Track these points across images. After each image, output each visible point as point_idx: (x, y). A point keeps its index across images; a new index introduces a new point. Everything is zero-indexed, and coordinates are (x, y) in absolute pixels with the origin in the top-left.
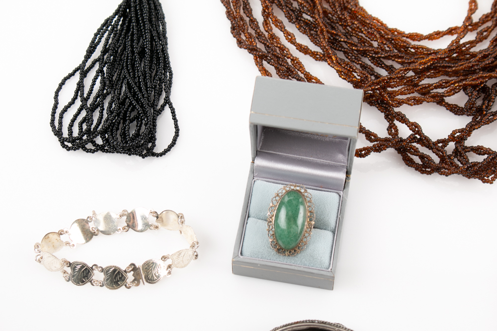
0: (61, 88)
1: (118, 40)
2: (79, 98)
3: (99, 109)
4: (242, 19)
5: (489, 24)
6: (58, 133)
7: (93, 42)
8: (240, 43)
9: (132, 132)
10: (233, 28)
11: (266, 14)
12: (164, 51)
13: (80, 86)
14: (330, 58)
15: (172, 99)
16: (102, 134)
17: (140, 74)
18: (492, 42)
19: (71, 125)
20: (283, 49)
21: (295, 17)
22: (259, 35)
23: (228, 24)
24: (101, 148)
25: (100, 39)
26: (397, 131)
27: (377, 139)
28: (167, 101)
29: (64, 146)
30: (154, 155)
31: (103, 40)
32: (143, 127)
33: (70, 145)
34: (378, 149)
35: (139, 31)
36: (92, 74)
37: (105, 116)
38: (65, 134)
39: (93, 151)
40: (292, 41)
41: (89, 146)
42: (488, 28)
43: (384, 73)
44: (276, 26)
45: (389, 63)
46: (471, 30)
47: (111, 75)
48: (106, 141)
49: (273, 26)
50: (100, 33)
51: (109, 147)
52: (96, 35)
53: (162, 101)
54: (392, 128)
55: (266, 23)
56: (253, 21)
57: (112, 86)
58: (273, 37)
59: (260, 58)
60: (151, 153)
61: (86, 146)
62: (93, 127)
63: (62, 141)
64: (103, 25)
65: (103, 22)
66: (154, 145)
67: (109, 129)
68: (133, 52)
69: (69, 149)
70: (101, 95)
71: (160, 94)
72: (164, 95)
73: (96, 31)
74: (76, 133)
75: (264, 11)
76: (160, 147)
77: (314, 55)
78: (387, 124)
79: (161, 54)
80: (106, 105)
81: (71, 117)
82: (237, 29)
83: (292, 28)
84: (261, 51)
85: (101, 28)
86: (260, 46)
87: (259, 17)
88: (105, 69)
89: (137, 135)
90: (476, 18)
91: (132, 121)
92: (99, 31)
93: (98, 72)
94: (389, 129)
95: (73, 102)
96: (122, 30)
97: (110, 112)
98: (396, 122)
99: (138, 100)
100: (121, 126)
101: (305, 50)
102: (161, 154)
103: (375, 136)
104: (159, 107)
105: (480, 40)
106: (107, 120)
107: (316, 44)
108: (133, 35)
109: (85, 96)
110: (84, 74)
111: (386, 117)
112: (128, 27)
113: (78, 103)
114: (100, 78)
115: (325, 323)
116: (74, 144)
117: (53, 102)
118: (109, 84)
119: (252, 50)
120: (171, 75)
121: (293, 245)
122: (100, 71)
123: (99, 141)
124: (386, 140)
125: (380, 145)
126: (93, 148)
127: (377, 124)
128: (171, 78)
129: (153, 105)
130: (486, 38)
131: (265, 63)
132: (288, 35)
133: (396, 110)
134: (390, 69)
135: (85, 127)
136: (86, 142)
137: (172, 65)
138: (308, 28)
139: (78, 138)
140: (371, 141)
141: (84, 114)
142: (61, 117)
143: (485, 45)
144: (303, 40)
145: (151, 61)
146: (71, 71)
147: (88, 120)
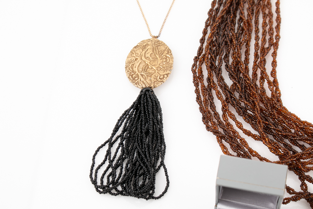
0: (97, 154)
1: (132, 125)
2: (108, 161)
3: (120, 168)
4: (209, 112)
6: (94, 182)
7: (117, 125)
8: (208, 128)
9: (141, 183)
10: (204, 118)
11: (225, 109)
12: (161, 131)
13: (109, 153)
14: (265, 139)
15: (165, 162)
16: (122, 184)
17: (146, 146)
19: (102, 178)
20: (235, 132)
21: (243, 112)
22: (220, 123)
23: (200, 115)
24: (121, 193)
25: (122, 123)
26: (306, 187)
27: (294, 192)
28: (162, 164)
29: (98, 191)
30: (153, 198)
31: (123, 124)
32: (147, 180)
33: (101, 190)
34: (295, 199)
35: (146, 119)
36: (116, 145)
37: (124, 172)
38: (99, 183)
39: (116, 195)
40: (240, 127)
41: (114, 191)
43: (298, 150)
44: (231, 118)
45: (301, 143)
47: (127, 145)
48: (124, 188)
49: (228, 117)
50: (121, 120)
51: (125, 192)
52: (119, 121)
53: (159, 164)
54: (303, 185)
55: (224, 115)
56: (216, 114)
57: (128, 154)
58: (228, 124)
59: (220, 138)
60: (151, 197)
61: (111, 191)
62: (116, 179)
63: (97, 188)
64: (124, 114)
65: (123, 112)
66: (153, 192)
67: (126, 181)
68: (141, 132)
69: (101, 193)
70: (122, 159)
71: (158, 159)
72: (160, 160)
73: (119, 118)
74: (105, 183)
75: (223, 108)
76: (157, 193)
77: (254, 137)
78: (301, 183)
79: (159, 134)
80: (124, 166)
81: (103, 172)
82: (206, 119)
83: (240, 119)
84: (221, 133)
85: (122, 117)
86: (221, 130)
87: (220, 113)
88: (124, 142)
89: (143, 185)
91: (140, 176)
92: (121, 118)
93: (119, 144)
94: (302, 186)
95: (104, 163)
96: (135, 118)
97: (127, 170)
98: (306, 182)
99: (144, 163)
100: (133, 179)
101: (248, 133)
102: (158, 198)
103: (293, 190)
104: (157, 167)
106: (125, 175)
107: (255, 129)
108: (142, 121)
109: (112, 159)
110: (111, 145)
111: (300, 178)
112: (139, 116)
113: (107, 163)
114: (121, 148)
116: (104, 189)
117: (92, 162)
118: (127, 152)
119: (216, 133)
120: (165, 147)
122: (121, 144)
123: (120, 188)
124: (300, 193)
125: (296, 197)
126: (116, 192)
127: (294, 182)
128: (165, 149)
129: (154, 166)
131: (223, 141)
132: (238, 123)
133: (306, 174)
134: (302, 147)
135: (111, 179)
136: (112, 189)
137: (165, 141)
138: (250, 119)
139: (107, 186)
140: (290, 193)
141: (110, 170)
142: (96, 172)
144: (248, 127)
145: (153, 138)
146: (103, 143)
147: (113, 174)
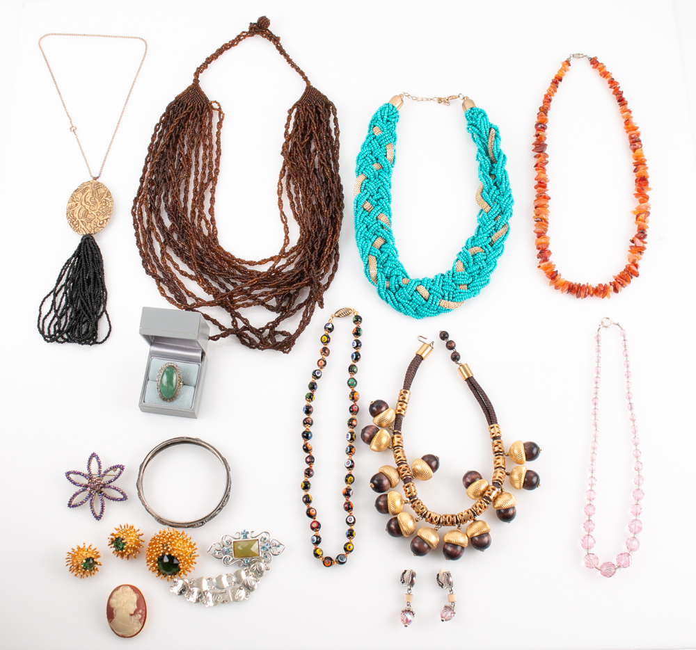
0: (43, 304)
1: (75, 273)
2: (53, 311)
3: (65, 316)
4: (148, 255)
5: (295, 253)
6: (42, 332)
7: (60, 274)
8: (147, 272)
9: (84, 330)
10: (143, 262)
11: (163, 253)
12: (102, 280)
13: (54, 303)
14: (199, 280)
15: (107, 309)
16: (67, 333)
17: (88, 294)
18: (296, 265)
19: (49, 327)
20: (172, 274)
21: (180, 253)
22: (159, 266)
23: (140, 259)
24: (66, 341)
25: (65, 272)
26: (237, 323)
27: (225, 329)
28: (105, 310)
29: (45, 340)
30: (97, 343)
31: (66, 273)
32: (90, 327)
33: (49, 339)
34: (223, 336)
35: (86, 266)
36: (60, 295)
37: (68, 321)
38: (46, 334)
39: (62, 343)
40: (177, 269)
41: (60, 339)
42: (294, 256)
43: (231, 288)
44: (169, 259)
45: (232, 281)
46: (284, 257)
47: (71, 293)
48: (69, 336)
49: (157, 269)
50: (64, 268)
51: (70, 340)
52: (62, 270)
53: (101, 310)
54: (234, 323)
55: (162, 258)
56: (155, 257)
57: (72, 303)
58: (167, 267)
59: (159, 280)
60: (95, 342)
61: (58, 339)
62: (61, 328)
63: (45, 337)
64: (66, 264)
65: (66, 261)
66: (96, 338)
67: (71, 329)
68: (83, 281)
69: (48, 342)
70: (66, 308)
71: (100, 306)
72: (102, 306)
73: (62, 268)
74: (52, 333)
75: (161, 251)
76: (100, 338)
77: (191, 277)
78: (232, 320)
79: (100, 281)
80: (69, 314)
81: (49, 322)
82: (146, 263)
83: (177, 260)
84: (159, 277)
85: (65, 266)
86: (159, 274)
87: (159, 255)
88: (68, 291)
89: (87, 331)
90: (287, 250)
91: (83, 323)
92: (64, 267)
93: (63, 294)
94: (233, 322)
95: (50, 312)
96: (77, 266)
97: (71, 319)
98: (236, 318)
99: (87, 312)
100: (78, 326)
101: (185, 274)
102: (102, 342)
103: (224, 327)
104: (99, 315)
105: (288, 264)
106: (69, 324)
107: (192, 269)
108: (83, 270)
109: (57, 309)
110: (56, 295)
111: (231, 315)
112: (81, 264)
113: (53, 313)
114: (65, 297)
115: (190, 438)
116: (51, 338)
117: (39, 313)
118: (71, 301)
119: (154, 276)
120: (106, 293)
121: (171, 396)
122: (65, 293)
123: (65, 336)
124: (229, 330)
125: (226, 333)
126: (62, 340)
127: (225, 319)
128: (106, 295)
129: (96, 313)
130: (293, 262)
131: (161, 283)
132: (175, 264)
133: (236, 311)
134: (233, 284)
135: (57, 328)
136: (59, 337)
137: (107, 287)
138: (186, 260)
139: (53, 335)
140: (222, 330)
141: (56, 320)
142: (43, 322)
143: (291, 267)
144: (184, 267)
145: (95, 286)
146: (48, 293)
147: (58, 323)
